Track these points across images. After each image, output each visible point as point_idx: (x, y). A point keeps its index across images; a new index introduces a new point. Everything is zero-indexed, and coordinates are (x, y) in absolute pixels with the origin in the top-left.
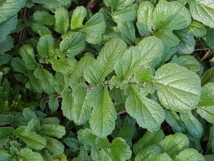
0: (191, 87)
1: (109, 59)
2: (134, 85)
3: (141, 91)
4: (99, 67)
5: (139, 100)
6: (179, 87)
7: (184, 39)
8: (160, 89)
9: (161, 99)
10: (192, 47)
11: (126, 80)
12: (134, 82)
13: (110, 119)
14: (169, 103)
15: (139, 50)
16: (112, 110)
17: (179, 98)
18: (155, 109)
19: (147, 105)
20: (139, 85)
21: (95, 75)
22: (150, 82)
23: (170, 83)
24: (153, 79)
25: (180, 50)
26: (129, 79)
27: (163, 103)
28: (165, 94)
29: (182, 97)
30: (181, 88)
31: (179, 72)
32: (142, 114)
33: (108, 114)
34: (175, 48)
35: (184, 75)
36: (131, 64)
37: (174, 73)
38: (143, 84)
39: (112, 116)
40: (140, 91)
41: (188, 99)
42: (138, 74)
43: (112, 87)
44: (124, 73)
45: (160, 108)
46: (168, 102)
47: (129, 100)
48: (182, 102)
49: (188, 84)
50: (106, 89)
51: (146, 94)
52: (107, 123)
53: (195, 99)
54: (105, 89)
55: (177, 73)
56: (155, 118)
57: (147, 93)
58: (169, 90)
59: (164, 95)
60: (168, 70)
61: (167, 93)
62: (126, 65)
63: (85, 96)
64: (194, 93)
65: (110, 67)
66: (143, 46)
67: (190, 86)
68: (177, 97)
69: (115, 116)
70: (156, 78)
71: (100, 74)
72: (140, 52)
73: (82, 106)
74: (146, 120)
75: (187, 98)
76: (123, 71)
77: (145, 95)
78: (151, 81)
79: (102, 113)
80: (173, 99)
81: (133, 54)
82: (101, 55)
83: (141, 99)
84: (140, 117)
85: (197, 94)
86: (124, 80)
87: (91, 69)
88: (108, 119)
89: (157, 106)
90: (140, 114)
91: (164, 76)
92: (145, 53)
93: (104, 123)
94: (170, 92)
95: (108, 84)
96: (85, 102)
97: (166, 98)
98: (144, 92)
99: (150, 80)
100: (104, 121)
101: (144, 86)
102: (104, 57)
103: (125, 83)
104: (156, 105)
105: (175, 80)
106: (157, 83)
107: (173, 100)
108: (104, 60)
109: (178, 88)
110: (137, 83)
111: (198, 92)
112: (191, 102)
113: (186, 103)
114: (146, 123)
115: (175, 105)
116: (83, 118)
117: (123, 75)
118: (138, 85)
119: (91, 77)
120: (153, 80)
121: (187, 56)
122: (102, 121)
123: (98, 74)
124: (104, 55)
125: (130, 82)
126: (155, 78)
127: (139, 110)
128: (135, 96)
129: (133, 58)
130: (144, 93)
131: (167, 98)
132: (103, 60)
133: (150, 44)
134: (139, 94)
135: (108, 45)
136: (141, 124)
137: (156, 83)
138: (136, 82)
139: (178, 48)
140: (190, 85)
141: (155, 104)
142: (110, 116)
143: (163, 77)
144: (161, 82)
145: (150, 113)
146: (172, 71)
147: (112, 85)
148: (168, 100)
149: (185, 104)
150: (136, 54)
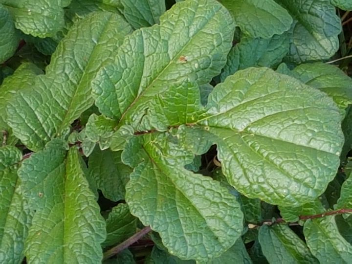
0: (312, 132)
1: (82, 73)
2: (150, 138)
3: (171, 153)
4: (51, 97)
5: (166, 178)
6: (279, 134)
7: (309, 16)
8: (223, 144)
9: (228, 171)
10: (332, 39)
11: (129, 124)
12: (149, 128)
13: (85, 241)
14: (251, 180)
15: (162, 38)
16: (91, 214)
17: (278, 163)
18: (214, 203)
19: (189, 193)
20: (165, 135)
21: (41, 120)
22: (195, 123)
23: (254, 124)
24: (204, 114)
25: (297, 50)
26: (137, 121)
27: (235, 180)
28: (239, 157)
29: (287, 162)
30: (283, 137)
31: (278, 93)
32: (176, 219)
33: (80, 226)
34: (283, 43)
35: (292, 98)
36: (140, 79)
37: (263, 95)
38: (175, 133)
39: (93, 231)
40: (168, 152)
41: (305, 167)
42: (159, 102)
43: (90, 149)
44: (121, 104)
45: (228, 199)
46: (248, 178)
47: (138, 180)
48: (288, 175)
49: (304, 123)
50: (73, 157)
51: (186, 159)
52: (78, 254)
53: (326, 165)
54: (71, 157)
55: (271, 95)
56: (215, 230)
57: (188, 156)
58: (250, 144)
59: (237, 159)
60: (247, 88)
61: (244, 152)
62: (126, 80)
63: (16, 184)
64: (322, 149)
65: (83, 95)
66: (174, 23)
67: (309, 128)
68: (272, 162)
69: (101, 230)
70: (213, 111)
71: (56, 115)
72: (167, 41)
73: (7, 215)
74: (187, 234)
75: (300, 164)
76: (119, 99)
77: (183, 164)
78: (198, 121)
79: (63, 226)
80: (262, 169)
81: (145, 49)
82: (56, 61)
83: (172, 177)
84: (170, 225)
85: (331, 151)
86: (122, 125)
87: (29, 102)
88: (80, 242)
89: (218, 193)
90: (170, 218)
91: (235, 105)
92: (182, 44)
93: (67, 253)
94: (254, 148)
95: (78, 143)
96: (16, 203)
97: (242, 166)
98: (180, 154)
99: (197, 118)
100: (68, 247)
101: (178, 136)
102: (67, 67)
103: (124, 132)
104: (215, 190)
105: (266, 115)
106: (217, 127)
107: (263, 171)
108: (66, 74)
109: (275, 137)
110: (160, 129)
111: (332, 145)
112: (314, 174)
113: (300, 178)
114: (189, 243)
115: (268, 183)
116: (12, 248)
117: (119, 111)
118: (162, 135)
119: (29, 125)
120: (203, 117)
121: (316, 64)
122: (63, 248)
123: (50, 117)
124: (67, 61)
125: (140, 129)
126: (209, 112)
127: (166, 206)
128: (155, 167)
129: (146, 59)
130: (180, 157)
131: (245, 167)
132: (63, 75)
133: (193, 19)
134: (166, 162)
135: (77, 31)
136: (173, 247)
137: (211, 127)
138: (155, 127)
139: (291, 44)
140: (310, 125)
141: (213, 188)
142: (86, 232)
143: (232, 107)
144: (226, 124)
145: (200, 216)
146: (258, 88)
147: (89, 144)
148: (247, 171)
149: (297, 180)
150: (155, 49)
